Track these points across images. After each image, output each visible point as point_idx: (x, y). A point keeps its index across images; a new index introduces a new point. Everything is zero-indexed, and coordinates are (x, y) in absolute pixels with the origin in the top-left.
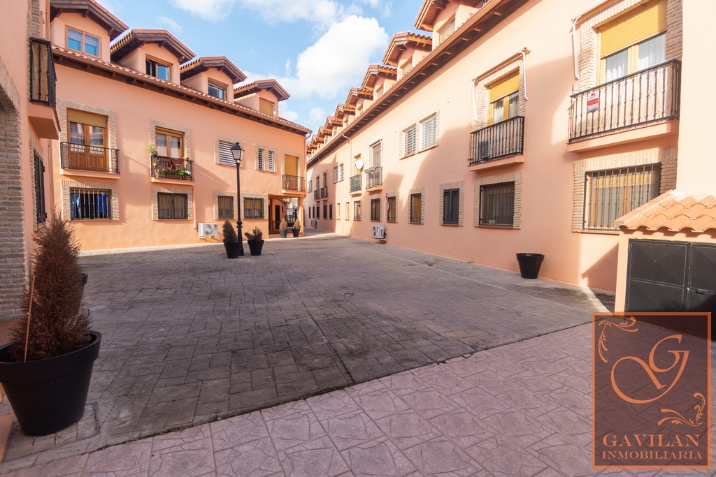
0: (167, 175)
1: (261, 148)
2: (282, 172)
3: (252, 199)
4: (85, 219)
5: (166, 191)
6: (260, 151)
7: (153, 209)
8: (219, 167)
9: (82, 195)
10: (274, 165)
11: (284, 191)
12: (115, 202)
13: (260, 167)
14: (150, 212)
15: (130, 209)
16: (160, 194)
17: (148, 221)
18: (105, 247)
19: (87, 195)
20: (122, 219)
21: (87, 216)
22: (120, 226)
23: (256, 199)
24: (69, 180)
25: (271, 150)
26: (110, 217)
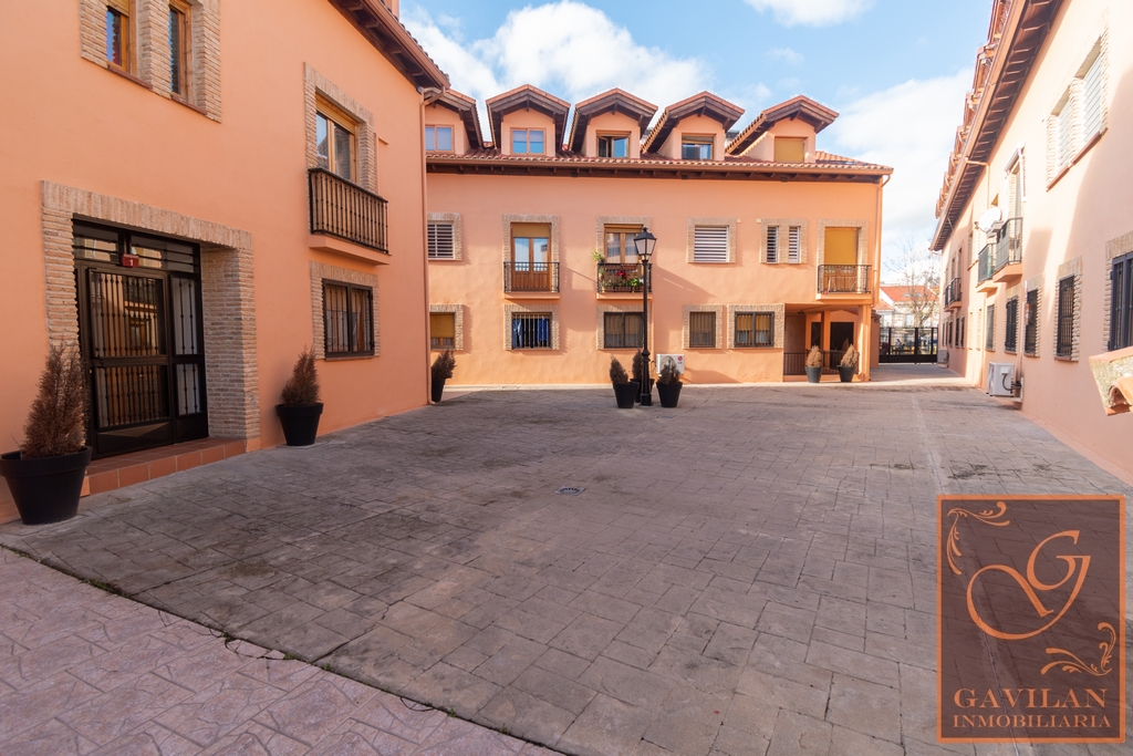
0: (615, 288)
1: (773, 224)
2: (819, 259)
3: (751, 314)
4: (525, 349)
5: (615, 310)
6: (772, 230)
7: (597, 334)
8: (693, 267)
9: (523, 320)
10: (801, 251)
11: (819, 296)
12: (555, 326)
13: (771, 257)
14: (594, 339)
15: (572, 335)
16: (607, 315)
17: (591, 350)
18: (543, 382)
19: (527, 320)
20: (562, 349)
21: (527, 345)
22: (560, 356)
23: (758, 314)
24: (511, 303)
25: (794, 225)
26: (550, 345)
